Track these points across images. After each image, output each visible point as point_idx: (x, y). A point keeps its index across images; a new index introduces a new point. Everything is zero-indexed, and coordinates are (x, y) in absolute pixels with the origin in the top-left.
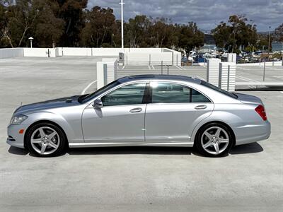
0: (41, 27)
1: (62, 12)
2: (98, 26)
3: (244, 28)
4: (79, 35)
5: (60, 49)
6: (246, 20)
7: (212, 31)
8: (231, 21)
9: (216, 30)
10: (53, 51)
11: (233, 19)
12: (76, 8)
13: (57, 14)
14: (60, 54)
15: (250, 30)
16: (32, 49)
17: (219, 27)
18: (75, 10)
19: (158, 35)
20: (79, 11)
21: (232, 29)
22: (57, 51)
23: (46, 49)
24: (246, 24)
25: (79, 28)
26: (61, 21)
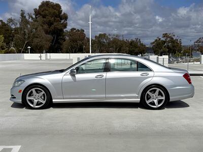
0: (36, 41)
1: (50, 31)
2: (74, 41)
3: (173, 41)
4: (62, 47)
5: (48, 54)
6: (174, 36)
7: (152, 44)
8: (164, 37)
9: (154, 43)
10: (43, 55)
11: (165, 35)
12: (59, 28)
13: (47, 32)
14: (49, 58)
15: (177, 43)
16: (29, 54)
17: (156, 40)
18: (59, 30)
19: (114, 46)
20: (62, 30)
21: (164, 42)
22: (46, 56)
23: (39, 55)
24: (174, 39)
25: (61, 42)
26: (50, 37)
